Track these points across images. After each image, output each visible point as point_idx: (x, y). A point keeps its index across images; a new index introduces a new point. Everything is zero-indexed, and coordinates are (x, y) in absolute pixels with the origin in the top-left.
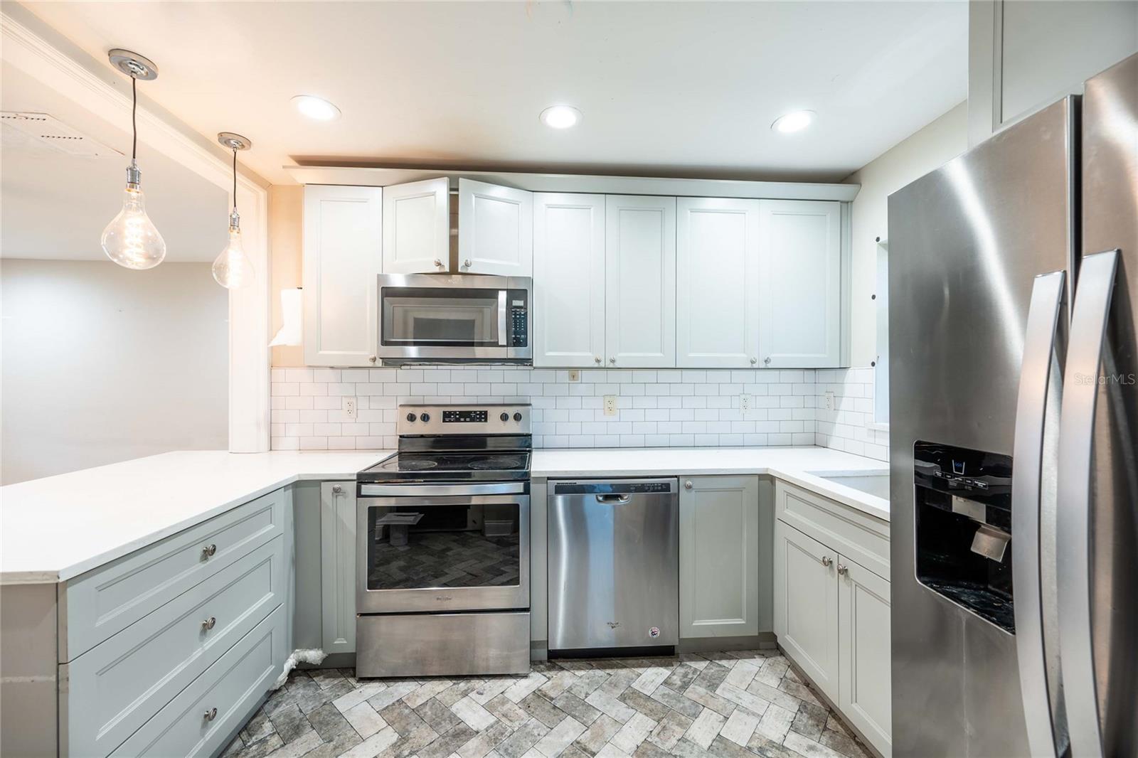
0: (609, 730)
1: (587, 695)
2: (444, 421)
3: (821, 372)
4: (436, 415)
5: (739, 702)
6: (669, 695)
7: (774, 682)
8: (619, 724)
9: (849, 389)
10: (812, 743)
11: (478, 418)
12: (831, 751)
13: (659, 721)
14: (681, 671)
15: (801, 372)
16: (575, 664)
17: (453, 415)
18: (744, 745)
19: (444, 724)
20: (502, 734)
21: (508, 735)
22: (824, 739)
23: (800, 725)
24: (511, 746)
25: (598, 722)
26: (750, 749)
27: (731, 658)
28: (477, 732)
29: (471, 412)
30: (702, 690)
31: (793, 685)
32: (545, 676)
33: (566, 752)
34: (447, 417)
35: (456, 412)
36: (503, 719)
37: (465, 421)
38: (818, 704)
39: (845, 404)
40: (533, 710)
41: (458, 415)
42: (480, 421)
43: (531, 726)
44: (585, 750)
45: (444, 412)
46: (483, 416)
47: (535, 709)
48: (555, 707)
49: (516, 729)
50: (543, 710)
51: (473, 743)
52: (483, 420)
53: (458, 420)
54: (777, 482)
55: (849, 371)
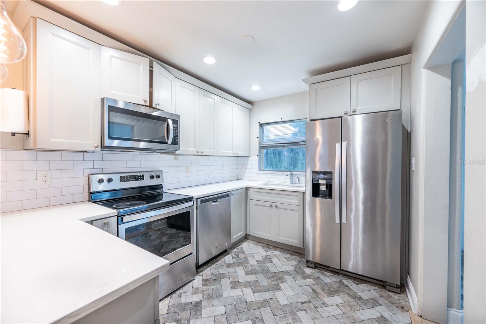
0: (235, 274)
1: (219, 272)
2: (121, 181)
3: (239, 157)
4: (116, 178)
5: (252, 252)
6: (237, 260)
7: (253, 245)
8: (235, 272)
9: (250, 162)
10: (271, 252)
11: (139, 179)
12: (275, 251)
13: (242, 266)
14: (233, 254)
15: (237, 157)
16: (204, 268)
17: (126, 178)
18: (262, 259)
19: (186, 308)
20: (210, 295)
21: (212, 294)
22: (272, 250)
23: (266, 250)
24: (217, 295)
25: (230, 275)
26: (264, 259)
27: (239, 245)
28: (202, 300)
29: (135, 176)
30: (242, 255)
31: (257, 244)
32: (199, 276)
33: (232, 286)
34: (123, 179)
35: (127, 176)
36: (204, 292)
37: (133, 181)
38: (264, 245)
39: (249, 166)
40: (209, 285)
41: (128, 177)
42: (141, 180)
43: (215, 288)
44: (235, 282)
45: (121, 177)
46: (141, 178)
47: (210, 284)
48: (214, 280)
49: (212, 291)
50: (212, 283)
51: (204, 303)
52: (142, 179)
53: (129, 180)
54: (250, 189)
55: (250, 158)
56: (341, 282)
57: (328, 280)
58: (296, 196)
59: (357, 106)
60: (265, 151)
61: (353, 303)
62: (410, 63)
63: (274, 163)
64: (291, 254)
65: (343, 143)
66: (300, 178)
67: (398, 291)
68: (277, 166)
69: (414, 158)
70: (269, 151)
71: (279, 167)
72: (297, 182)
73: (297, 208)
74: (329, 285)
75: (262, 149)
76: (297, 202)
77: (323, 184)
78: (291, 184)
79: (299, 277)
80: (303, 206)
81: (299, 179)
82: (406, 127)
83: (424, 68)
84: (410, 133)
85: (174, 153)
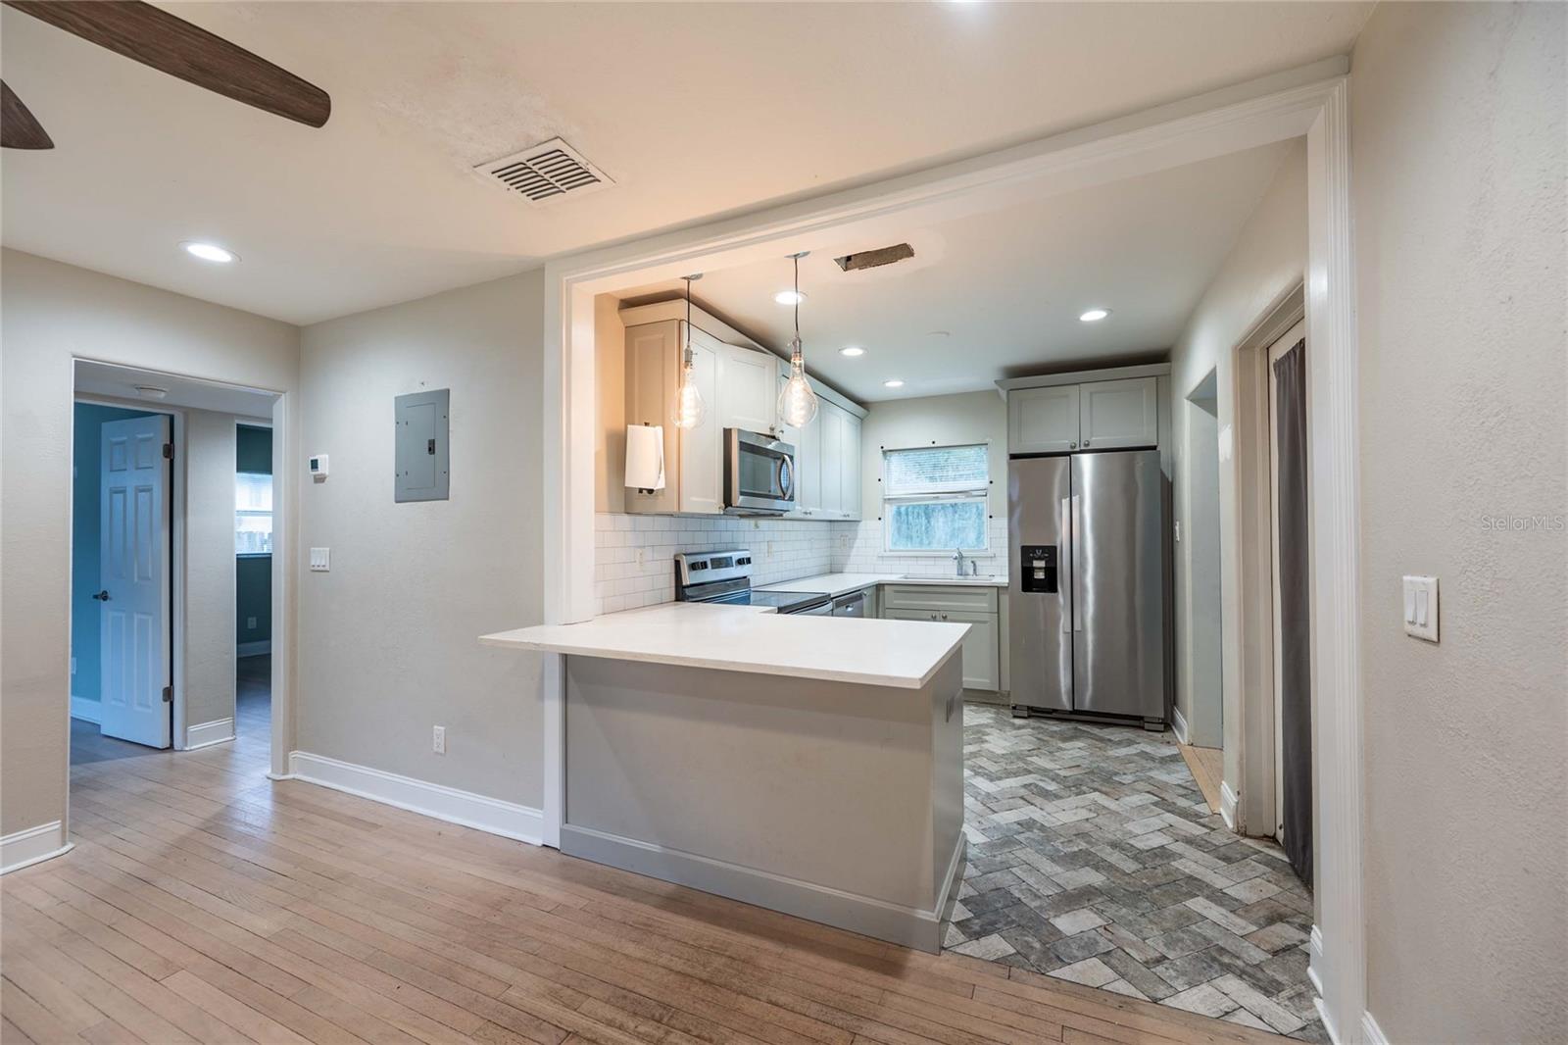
3: (836, 524)
9: (861, 533)
39: (859, 543)
45: (711, 560)
54: (886, 588)
55: (861, 524)
56: (1076, 729)
57: (1055, 728)
58: (985, 594)
59: (1092, 436)
60: (894, 508)
61: (1100, 745)
62: (1168, 375)
63: (914, 535)
64: (976, 706)
65: (1074, 498)
66: (978, 563)
67: (1161, 728)
68: (921, 543)
69: (1178, 523)
70: (903, 509)
71: (926, 542)
72: (971, 572)
73: (986, 617)
74: (1061, 733)
75: (887, 505)
76: (985, 605)
77: (1040, 568)
78: (960, 577)
79: (1008, 729)
80: (998, 613)
81: (975, 565)
82: (1166, 473)
83: (1187, 399)
84: (1172, 483)
85: (781, 515)
